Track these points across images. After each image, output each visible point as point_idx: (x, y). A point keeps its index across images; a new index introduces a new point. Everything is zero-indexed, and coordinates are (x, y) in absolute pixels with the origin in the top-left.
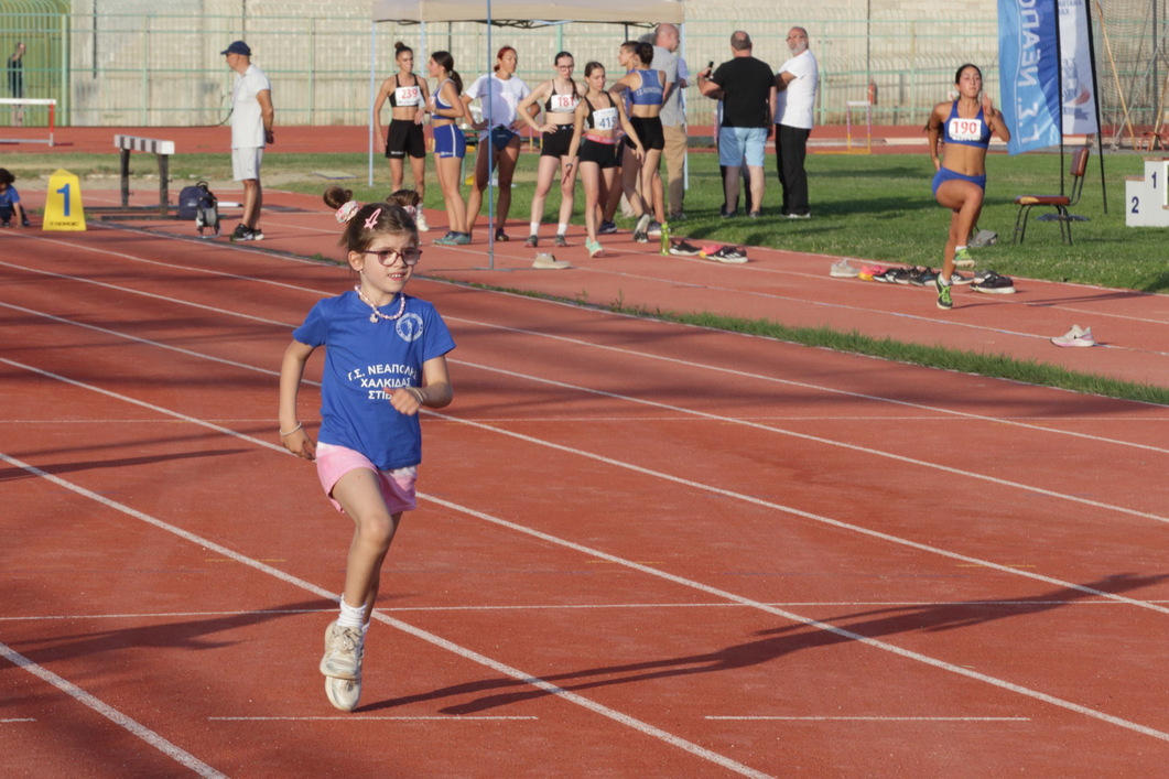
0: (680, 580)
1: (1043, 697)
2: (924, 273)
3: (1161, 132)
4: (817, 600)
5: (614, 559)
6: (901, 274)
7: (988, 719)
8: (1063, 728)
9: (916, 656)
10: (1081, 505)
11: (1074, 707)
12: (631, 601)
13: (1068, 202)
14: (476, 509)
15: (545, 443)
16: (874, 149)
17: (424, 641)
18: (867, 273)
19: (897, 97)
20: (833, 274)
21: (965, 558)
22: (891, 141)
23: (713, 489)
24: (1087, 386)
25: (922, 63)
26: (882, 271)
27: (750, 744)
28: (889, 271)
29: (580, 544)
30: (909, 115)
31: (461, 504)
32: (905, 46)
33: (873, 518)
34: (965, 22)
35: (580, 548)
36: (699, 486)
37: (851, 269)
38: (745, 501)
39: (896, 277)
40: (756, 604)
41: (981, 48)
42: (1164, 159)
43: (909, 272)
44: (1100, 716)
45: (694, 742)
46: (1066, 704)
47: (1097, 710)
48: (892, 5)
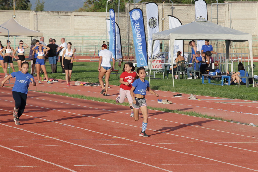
0: (62, 141)
1: (134, 161)
2: (93, 84)
3: (130, 58)
4: (89, 144)
5: (49, 137)
6: (88, 84)
7: (126, 165)
8: (140, 166)
9: (110, 154)
10: (132, 127)
11: (140, 163)
12: (54, 145)
13: (118, 71)
14: (20, 128)
15: (29, 116)
16: (77, 61)
17: (17, 153)
18: (82, 84)
19: (79, 51)
20: (75, 84)
21: (113, 136)
22: (79, 59)
23: (64, 124)
24: (127, 105)
25: (84, 45)
26: (85, 84)
27: (84, 170)
28: (86, 84)
29: (42, 134)
30: (82, 55)
31: (17, 128)
32: (81, 41)
33: (94, 129)
34: (92, 37)
35: (42, 135)
36: (61, 123)
37: (79, 83)
38: (70, 126)
39: (87, 85)
40: (78, 145)
41: (95, 42)
42: (135, 63)
43: (90, 84)
44: (146, 164)
45: (73, 170)
46: (139, 162)
47: (145, 163)
48: (79, 34)
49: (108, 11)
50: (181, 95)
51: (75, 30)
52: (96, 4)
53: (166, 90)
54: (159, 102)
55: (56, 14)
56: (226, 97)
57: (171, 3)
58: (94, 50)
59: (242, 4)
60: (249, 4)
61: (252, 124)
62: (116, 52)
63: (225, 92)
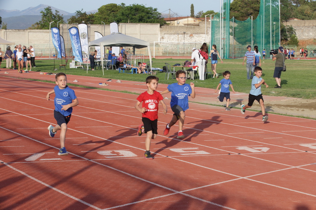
18: (45, 74)
20: (40, 74)
26: (47, 73)
37: (43, 73)
48: (31, 43)
49: (51, 29)
50: (111, 80)
51: (29, 41)
52: (42, 25)
53: (99, 77)
54: (100, 85)
55: (18, 31)
56: (138, 81)
57: (89, 24)
58: (41, 53)
59: (130, 25)
60: (133, 25)
61: (166, 98)
62: (62, 54)
63: (137, 78)
